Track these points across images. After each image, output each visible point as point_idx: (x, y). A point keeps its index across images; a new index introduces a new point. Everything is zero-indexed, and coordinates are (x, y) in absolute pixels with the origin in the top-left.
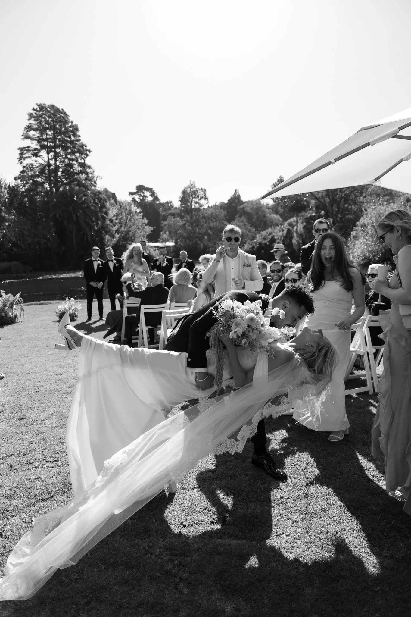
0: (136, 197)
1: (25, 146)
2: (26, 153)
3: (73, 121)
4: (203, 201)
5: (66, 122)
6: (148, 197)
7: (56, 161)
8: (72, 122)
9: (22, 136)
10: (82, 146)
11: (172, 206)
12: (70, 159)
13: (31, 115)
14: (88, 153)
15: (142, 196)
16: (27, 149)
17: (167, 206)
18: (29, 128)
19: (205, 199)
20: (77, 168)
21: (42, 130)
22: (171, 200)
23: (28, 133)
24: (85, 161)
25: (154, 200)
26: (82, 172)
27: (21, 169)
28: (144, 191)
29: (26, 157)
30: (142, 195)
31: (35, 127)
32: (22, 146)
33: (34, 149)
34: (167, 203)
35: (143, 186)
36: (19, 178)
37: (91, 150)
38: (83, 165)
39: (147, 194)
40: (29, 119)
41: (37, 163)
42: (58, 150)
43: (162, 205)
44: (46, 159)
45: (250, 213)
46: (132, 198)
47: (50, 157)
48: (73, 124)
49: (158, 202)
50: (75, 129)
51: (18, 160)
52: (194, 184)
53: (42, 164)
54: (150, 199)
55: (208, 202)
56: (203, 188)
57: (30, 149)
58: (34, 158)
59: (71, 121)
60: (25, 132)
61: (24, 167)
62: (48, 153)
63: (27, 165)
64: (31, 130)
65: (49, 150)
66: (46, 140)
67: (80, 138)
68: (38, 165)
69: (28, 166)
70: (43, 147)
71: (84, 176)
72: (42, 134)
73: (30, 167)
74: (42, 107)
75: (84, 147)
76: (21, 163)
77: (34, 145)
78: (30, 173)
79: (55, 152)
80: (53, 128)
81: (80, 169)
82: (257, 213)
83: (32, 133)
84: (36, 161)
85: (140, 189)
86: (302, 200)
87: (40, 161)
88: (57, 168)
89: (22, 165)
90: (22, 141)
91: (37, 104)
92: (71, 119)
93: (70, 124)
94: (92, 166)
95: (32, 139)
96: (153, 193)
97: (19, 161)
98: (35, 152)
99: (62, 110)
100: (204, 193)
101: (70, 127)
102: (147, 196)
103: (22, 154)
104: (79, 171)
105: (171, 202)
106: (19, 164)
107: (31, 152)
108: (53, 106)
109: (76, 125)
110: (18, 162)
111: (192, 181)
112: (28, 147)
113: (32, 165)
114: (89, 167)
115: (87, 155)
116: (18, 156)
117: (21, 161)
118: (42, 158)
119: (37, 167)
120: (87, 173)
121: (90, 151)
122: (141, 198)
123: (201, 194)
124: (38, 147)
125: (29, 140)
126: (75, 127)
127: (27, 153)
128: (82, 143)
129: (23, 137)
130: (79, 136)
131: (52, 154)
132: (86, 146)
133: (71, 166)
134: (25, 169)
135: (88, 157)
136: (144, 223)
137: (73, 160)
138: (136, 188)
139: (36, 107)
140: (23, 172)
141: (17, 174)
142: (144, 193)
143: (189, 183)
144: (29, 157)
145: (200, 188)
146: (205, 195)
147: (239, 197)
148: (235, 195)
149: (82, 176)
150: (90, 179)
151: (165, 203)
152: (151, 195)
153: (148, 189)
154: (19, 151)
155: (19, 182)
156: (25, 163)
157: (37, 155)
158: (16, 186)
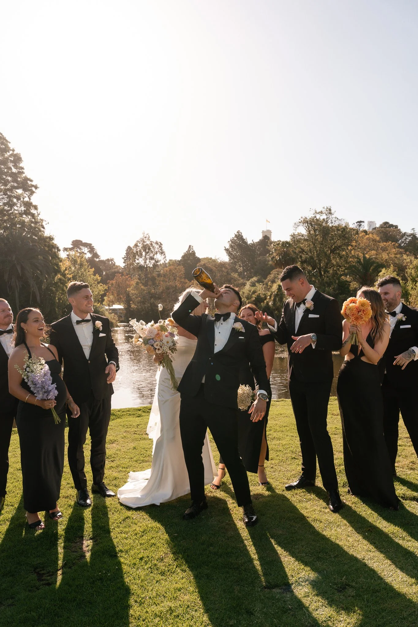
0: (72, 253)
3: (15, 149)
4: (158, 257)
5: (6, 150)
8: (13, 150)
10: (27, 179)
11: (114, 265)
14: (34, 189)
15: (79, 253)
17: (108, 264)
20: (19, 208)
22: (112, 258)
24: (30, 199)
25: (93, 257)
26: (26, 213)
28: (81, 247)
30: (79, 251)
34: (108, 260)
35: (81, 241)
37: (38, 186)
38: (28, 205)
39: (85, 250)
43: (102, 262)
46: (67, 255)
48: (15, 153)
49: (98, 260)
50: (17, 159)
52: (147, 236)
54: (88, 255)
55: (165, 257)
56: (159, 241)
59: (11, 149)
67: (23, 170)
71: (28, 218)
75: (29, 182)
81: (23, 208)
85: (77, 244)
92: (11, 146)
93: (11, 152)
94: (38, 207)
96: (92, 249)
100: (160, 247)
101: (11, 156)
102: (86, 252)
104: (22, 211)
105: (112, 260)
109: (20, 155)
111: (147, 233)
114: (36, 208)
115: (32, 193)
120: (33, 215)
121: (36, 187)
123: (157, 248)
126: (17, 157)
128: (26, 176)
130: (22, 168)
132: (31, 181)
135: (34, 195)
136: (96, 281)
138: (71, 243)
142: (80, 249)
143: (143, 235)
145: (155, 241)
146: (161, 250)
147: (194, 253)
148: (189, 251)
149: (26, 219)
150: (36, 223)
151: (106, 260)
152: (90, 252)
153: (86, 245)
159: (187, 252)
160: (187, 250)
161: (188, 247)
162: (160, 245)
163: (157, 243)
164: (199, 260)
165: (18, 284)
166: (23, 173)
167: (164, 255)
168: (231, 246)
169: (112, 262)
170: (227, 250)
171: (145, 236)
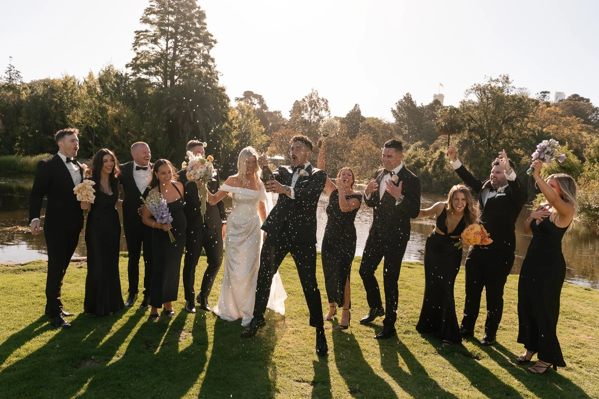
0: (242, 103)
1: (144, 30)
2: (141, 39)
4: (323, 113)
5: (193, 7)
6: (255, 105)
7: (175, 50)
8: (199, 8)
9: (141, 19)
10: (208, 34)
11: (281, 117)
14: (213, 43)
16: (145, 33)
17: (276, 116)
18: (150, 11)
19: (327, 110)
20: (198, 60)
21: (164, 14)
22: (280, 110)
23: (148, 16)
24: (208, 52)
25: (262, 108)
26: (203, 65)
27: (135, 55)
28: (252, 98)
29: (142, 44)
30: (250, 102)
31: (156, 9)
32: (138, 30)
33: (152, 35)
34: (276, 112)
35: (252, 93)
36: (131, 65)
37: (217, 41)
38: (207, 58)
39: (256, 101)
41: (154, 50)
42: (179, 38)
43: (271, 114)
44: (164, 48)
46: (238, 105)
47: (169, 45)
48: (200, 10)
49: (266, 111)
50: (202, 15)
51: (133, 45)
52: (316, 92)
53: (159, 53)
54: (258, 106)
55: (330, 114)
56: (325, 98)
57: (148, 34)
58: (151, 45)
59: (198, 6)
60: (145, 15)
61: (138, 53)
62: (167, 40)
63: (143, 51)
64: (151, 14)
65: (169, 36)
66: (168, 25)
68: (155, 53)
69: (143, 53)
70: (163, 33)
72: (163, 19)
73: (145, 55)
75: (209, 37)
76: (136, 49)
77: (153, 30)
78: (145, 61)
79: (176, 39)
80: (177, 13)
81: (202, 61)
83: (152, 17)
84: (153, 49)
85: (248, 95)
87: (158, 49)
88: (175, 58)
89: (136, 51)
90: (141, 24)
92: (198, 4)
93: (197, 9)
94: (215, 60)
95: (151, 23)
96: (261, 101)
97: (134, 47)
98: (153, 38)
100: (326, 103)
101: (197, 12)
102: (255, 103)
103: (138, 38)
104: (200, 63)
105: (279, 112)
106: (133, 50)
107: (149, 38)
109: (204, 12)
110: (132, 48)
111: (315, 89)
112: (147, 31)
113: (149, 53)
114: (213, 60)
115: (212, 46)
116: (133, 41)
117: (136, 47)
118: (160, 46)
119: (153, 55)
120: (209, 67)
121: (215, 42)
122: (249, 105)
123: (322, 104)
124: (158, 33)
125: (148, 24)
127: (145, 38)
128: (207, 31)
129: (141, 21)
130: (205, 24)
131: (172, 41)
132: (212, 36)
133: (192, 57)
134: (139, 56)
135: (213, 48)
136: (260, 131)
137: (195, 51)
138: (243, 94)
140: (136, 59)
141: (129, 61)
142: (251, 100)
143: (312, 91)
144: (146, 44)
145: (321, 98)
146: (327, 106)
147: (359, 112)
148: (355, 110)
149: (204, 70)
150: (212, 74)
151: (274, 112)
152: (259, 103)
153: (256, 96)
154: (135, 35)
155: (130, 71)
156: (140, 49)
157: (155, 42)
158: (126, 74)
159: (353, 110)
160: (353, 109)
161: (354, 105)
163: (323, 100)
164: (364, 119)
165: (189, 129)
166: (205, 28)
167: (329, 111)
168: (399, 108)
169: (279, 115)
170: (393, 111)
171: (314, 92)
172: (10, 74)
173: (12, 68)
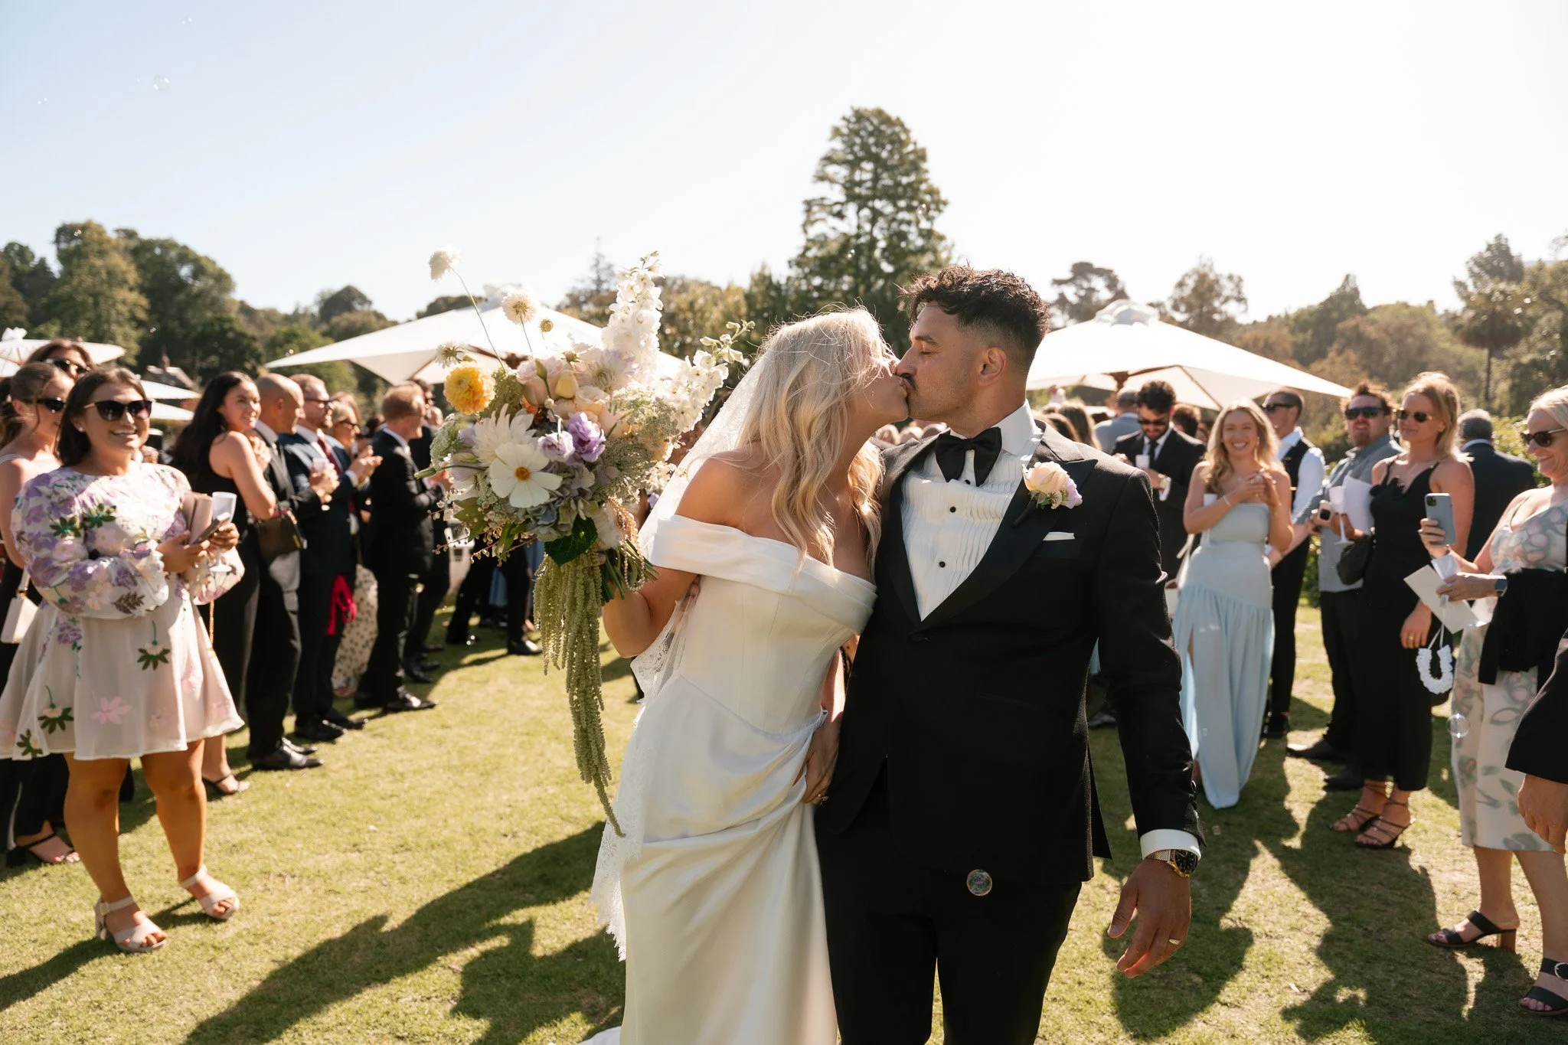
0: (1068, 290)
1: (817, 197)
2: (815, 213)
3: (918, 141)
4: (1232, 308)
5: (903, 144)
6: (1098, 291)
7: (873, 226)
8: (915, 144)
9: (814, 175)
10: (932, 191)
12: (902, 222)
13: (837, 132)
14: (941, 206)
15: (1086, 289)
16: (821, 203)
18: (829, 160)
19: (1240, 299)
20: (915, 240)
21: (854, 165)
23: (825, 168)
24: (933, 224)
26: (922, 251)
27: (802, 241)
28: (1090, 276)
29: (817, 220)
30: (1086, 285)
31: (840, 155)
32: (809, 197)
33: (834, 203)
35: (1090, 265)
36: (797, 262)
37: (949, 201)
38: (928, 234)
39: (1098, 283)
40: (831, 139)
42: (878, 204)
44: (855, 223)
45: (1375, 340)
46: (1059, 295)
47: (862, 219)
48: (918, 147)
50: (921, 157)
51: (801, 224)
52: (1209, 264)
53: (845, 234)
56: (1236, 273)
57: (826, 202)
58: (834, 222)
59: (913, 141)
60: (820, 168)
61: (809, 240)
62: (860, 210)
63: (817, 235)
64: (831, 163)
65: (862, 202)
66: (860, 183)
67: (927, 176)
68: (838, 235)
69: (817, 238)
70: (852, 198)
71: (928, 258)
72: (852, 172)
73: (822, 241)
74: (860, 116)
75: (936, 194)
76: (805, 232)
77: (836, 194)
79: (873, 207)
80: (875, 159)
81: (920, 242)
82: (1400, 342)
83: (832, 169)
84: (835, 228)
85: (1082, 270)
86: (1509, 314)
87: (842, 228)
88: (873, 242)
89: (807, 235)
90: (813, 186)
91: (852, 108)
92: (914, 136)
93: (911, 147)
94: (945, 237)
95: (832, 181)
96: (1113, 282)
97: (802, 228)
98: (836, 208)
99: (898, 119)
100: (1237, 285)
101: (912, 152)
102: (1099, 287)
103: (808, 211)
104: (917, 246)
106: (801, 233)
107: (828, 209)
108: (879, 113)
109: (923, 151)
110: (800, 230)
111: (1206, 256)
112: (822, 199)
113: (829, 236)
114: (941, 238)
115: (940, 212)
116: (802, 218)
117: (806, 227)
118: (847, 221)
119: (835, 240)
120: (935, 251)
122: (1082, 293)
123: (1228, 289)
124: (843, 198)
125: (826, 185)
126: (920, 154)
127: (820, 210)
128: (930, 185)
129: (814, 178)
130: (926, 171)
131: (866, 212)
132: (939, 192)
133: (903, 236)
134: (811, 244)
135: (942, 216)
137: (909, 223)
138: (1071, 268)
139: (849, 114)
140: (805, 250)
141: (794, 253)
142: (1089, 281)
143: (1197, 261)
144: (823, 220)
145: (1226, 274)
146: (1239, 292)
147: (1356, 292)
148: (1345, 289)
152: (1109, 286)
153: (1101, 272)
154: (803, 207)
155: (795, 272)
156: (814, 231)
157: (840, 215)
158: (789, 279)
161: (1344, 278)
162: (1238, 283)
163: (1230, 278)
168: (1473, 272)
170: (1460, 285)
171: (1204, 263)
172: (598, 271)
173: (601, 260)
